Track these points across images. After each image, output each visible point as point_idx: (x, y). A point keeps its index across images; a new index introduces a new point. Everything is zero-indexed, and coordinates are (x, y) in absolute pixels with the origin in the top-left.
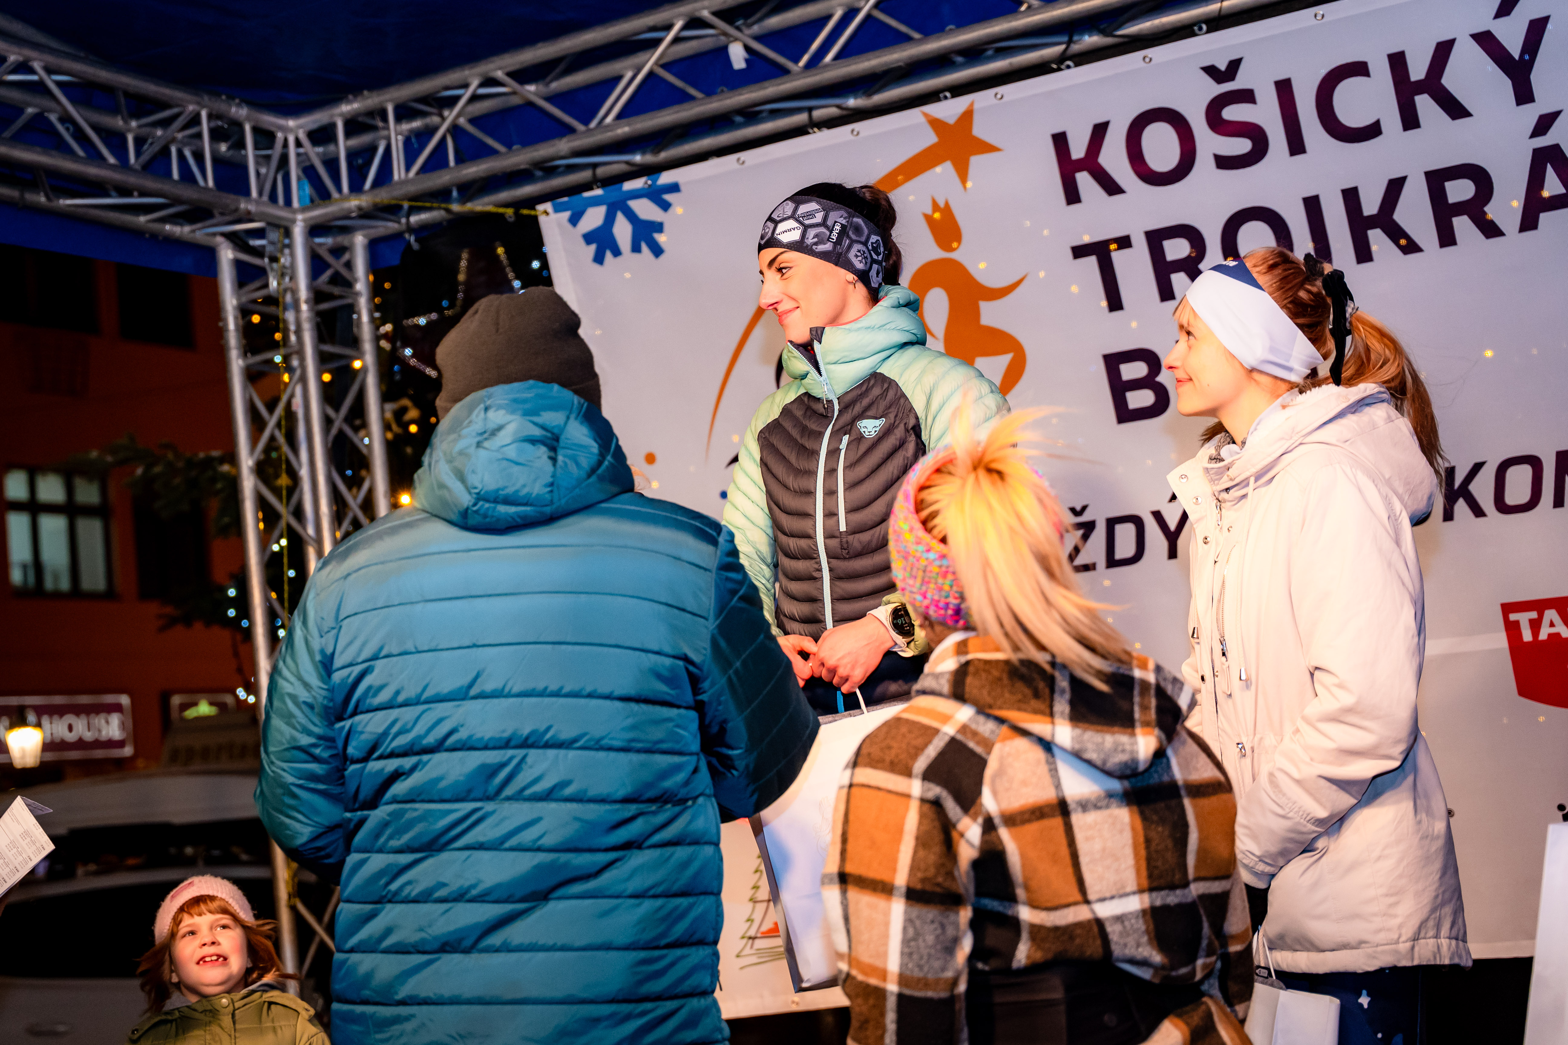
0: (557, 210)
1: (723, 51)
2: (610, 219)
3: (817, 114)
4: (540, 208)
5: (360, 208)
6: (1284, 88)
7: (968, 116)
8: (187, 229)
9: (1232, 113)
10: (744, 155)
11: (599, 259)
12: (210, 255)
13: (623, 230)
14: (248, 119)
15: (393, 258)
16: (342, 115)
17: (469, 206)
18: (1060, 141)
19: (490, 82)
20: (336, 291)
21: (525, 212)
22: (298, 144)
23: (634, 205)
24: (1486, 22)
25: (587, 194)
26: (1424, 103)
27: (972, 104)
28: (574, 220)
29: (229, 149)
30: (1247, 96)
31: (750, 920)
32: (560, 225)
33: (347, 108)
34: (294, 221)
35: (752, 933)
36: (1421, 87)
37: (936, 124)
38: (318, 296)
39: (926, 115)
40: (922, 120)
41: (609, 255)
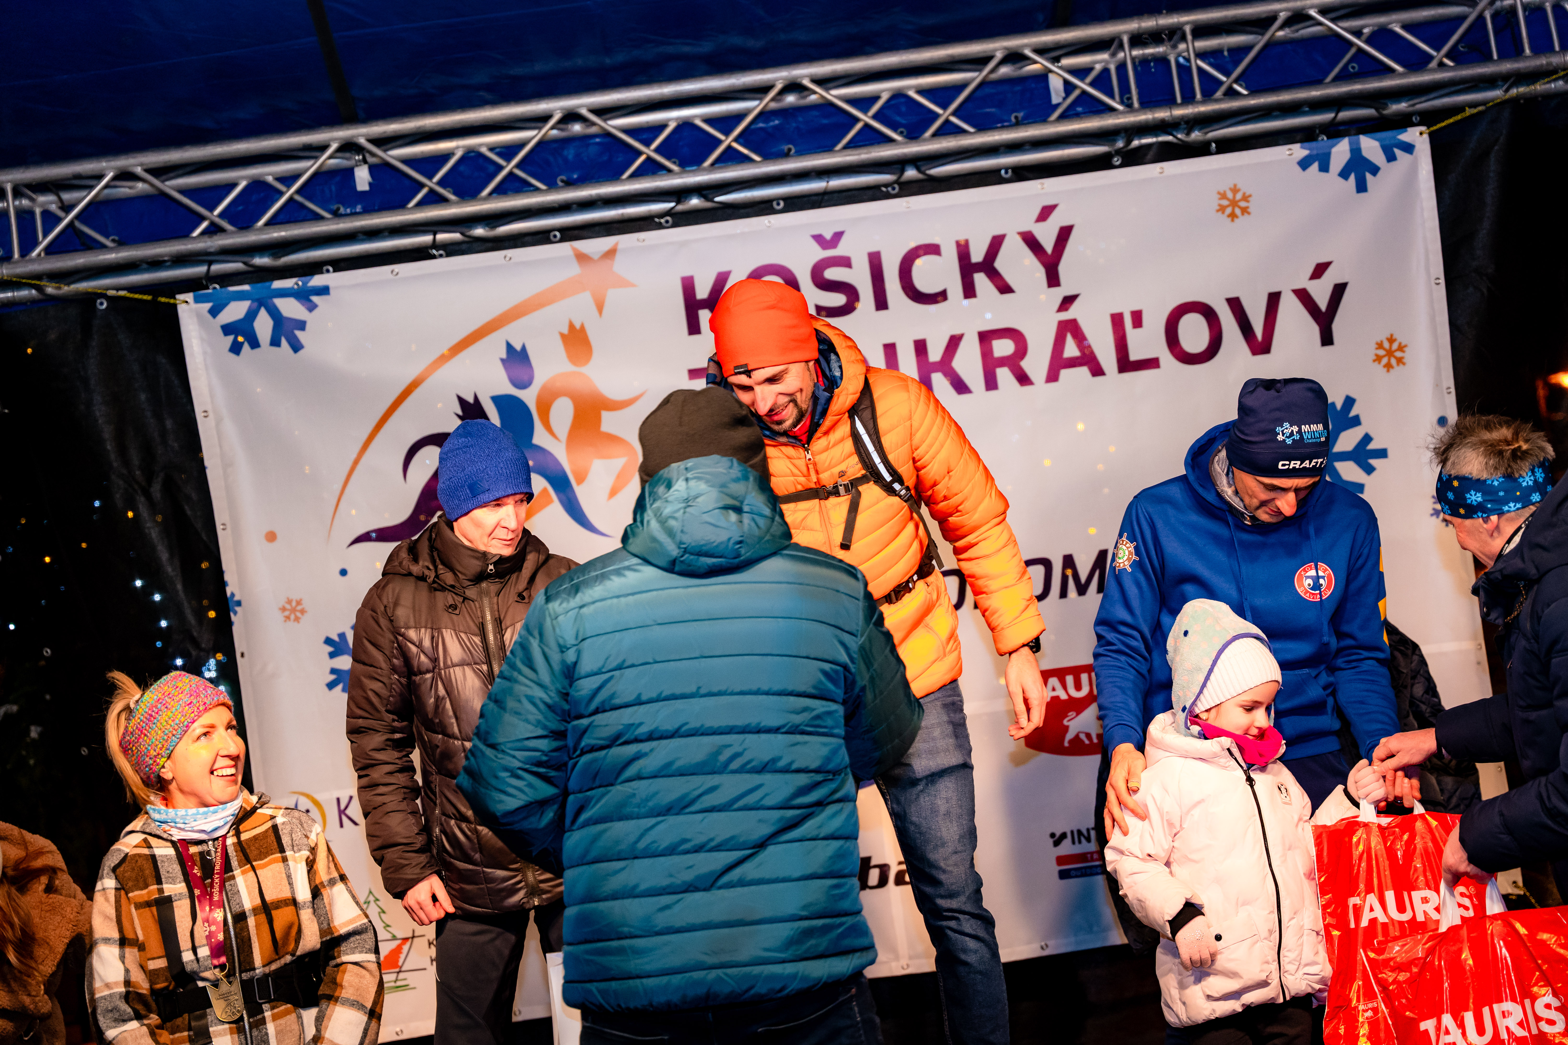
0: (197, 300)
1: (349, 173)
2: (252, 314)
3: (441, 238)
4: (181, 297)
6: (875, 260)
9: (832, 273)
10: (398, 268)
11: (235, 350)
13: (263, 325)
18: (686, 283)
19: (126, 175)
21: (163, 300)
23: (280, 303)
24: (1029, 224)
25: (231, 288)
26: (981, 280)
27: (617, 244)
28: (214, 312)
30: (845, 262)
32: (199, 316)
36: (979, 267)
39: (574, 249)
40: (571, 253)
41: (246, 347)
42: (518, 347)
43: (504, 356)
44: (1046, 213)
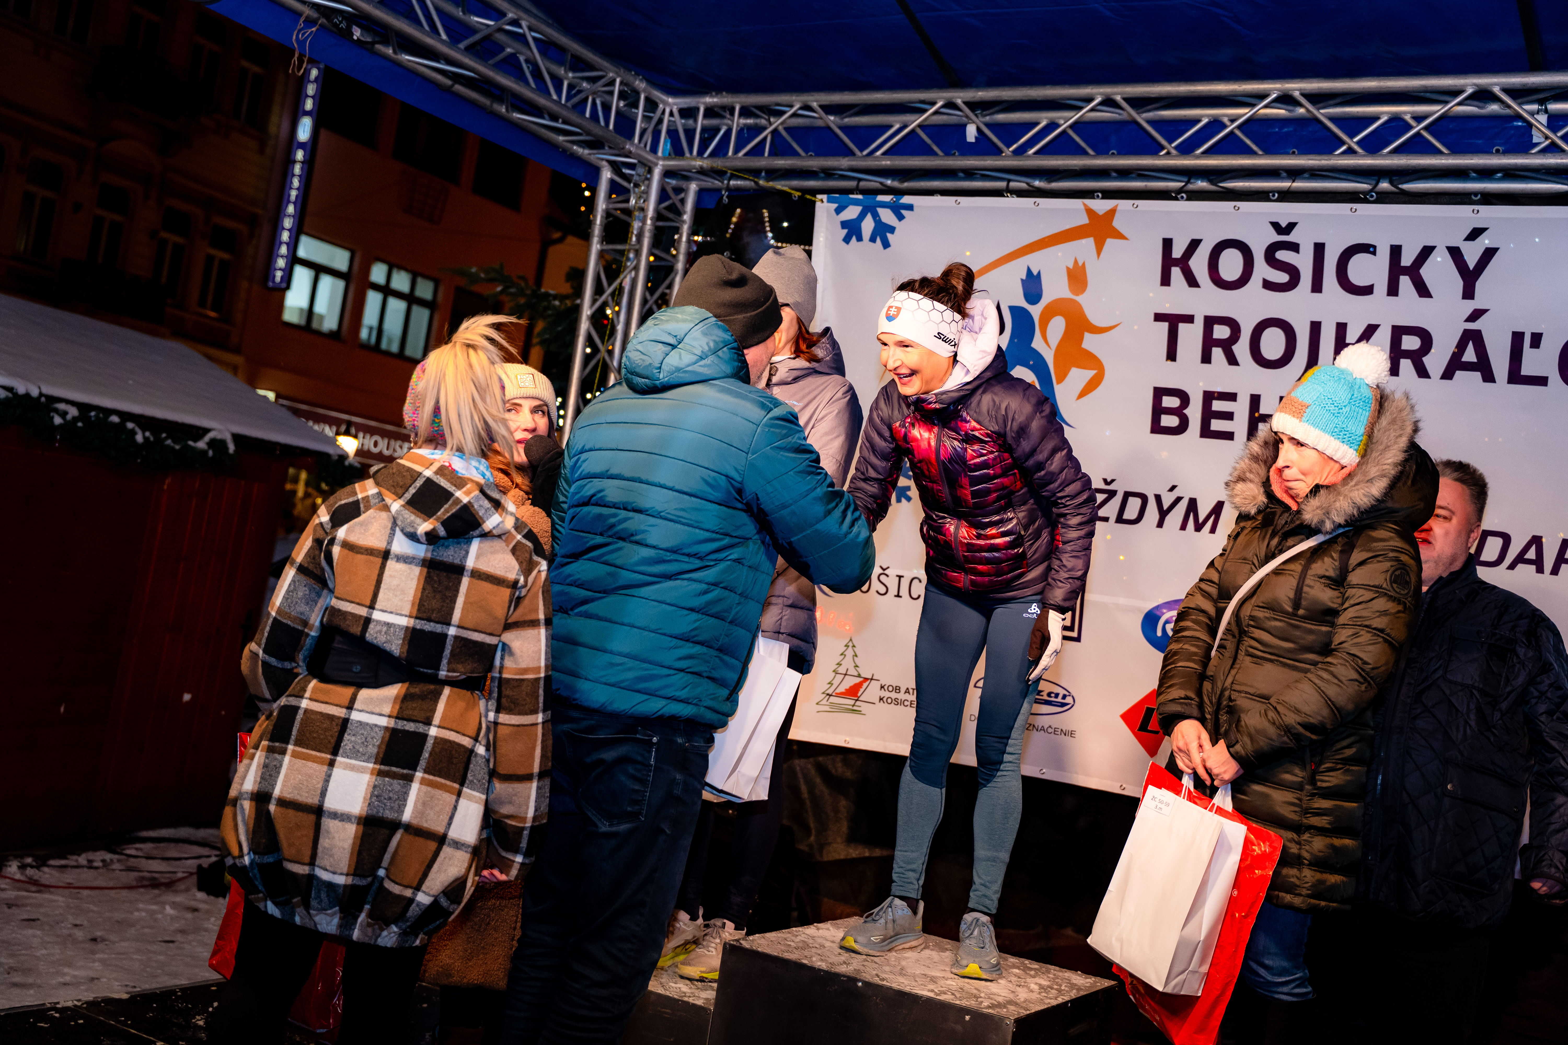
0: (829, 201)
1: (963, 127)
2: (862, 216)
3: (1013, 185)
4: (819, 197)
5: (701, 167)
6: (1319, 249)
7: (1112, 212)
8: (587, 151)
9: (1282, 255)
10: (960, 199)
11: (847, 240)
12: (596, 171)
13: (868, 225)
14: (644, 91)
15: (710, 204)
16: (704, 103)
17: (771, 184)
18: (1167, 244)
19: (807, 107)
20: (671, 216)
21: (808, 197)
22: (671, 114)
23: (881, 211)
24: (1457, 241)
25: (851, 196)
26: (1405, 282)
27: (1117, 206)
28: (838, 211)
29: (625, 106)
30: (1294, 247)
31: (831, 683)
32: (828, 212)
33: (709, 100)
34: (656, 164)
35: (830, 692)
36: (1406, 271)
37: (1090, 212)
38: (659, 216)
39: (1085, 205)
40: (1082, 207)
41: (854, 238)
42: (1035, 273)
43: (1024, 278)
44: (1475, 234)
